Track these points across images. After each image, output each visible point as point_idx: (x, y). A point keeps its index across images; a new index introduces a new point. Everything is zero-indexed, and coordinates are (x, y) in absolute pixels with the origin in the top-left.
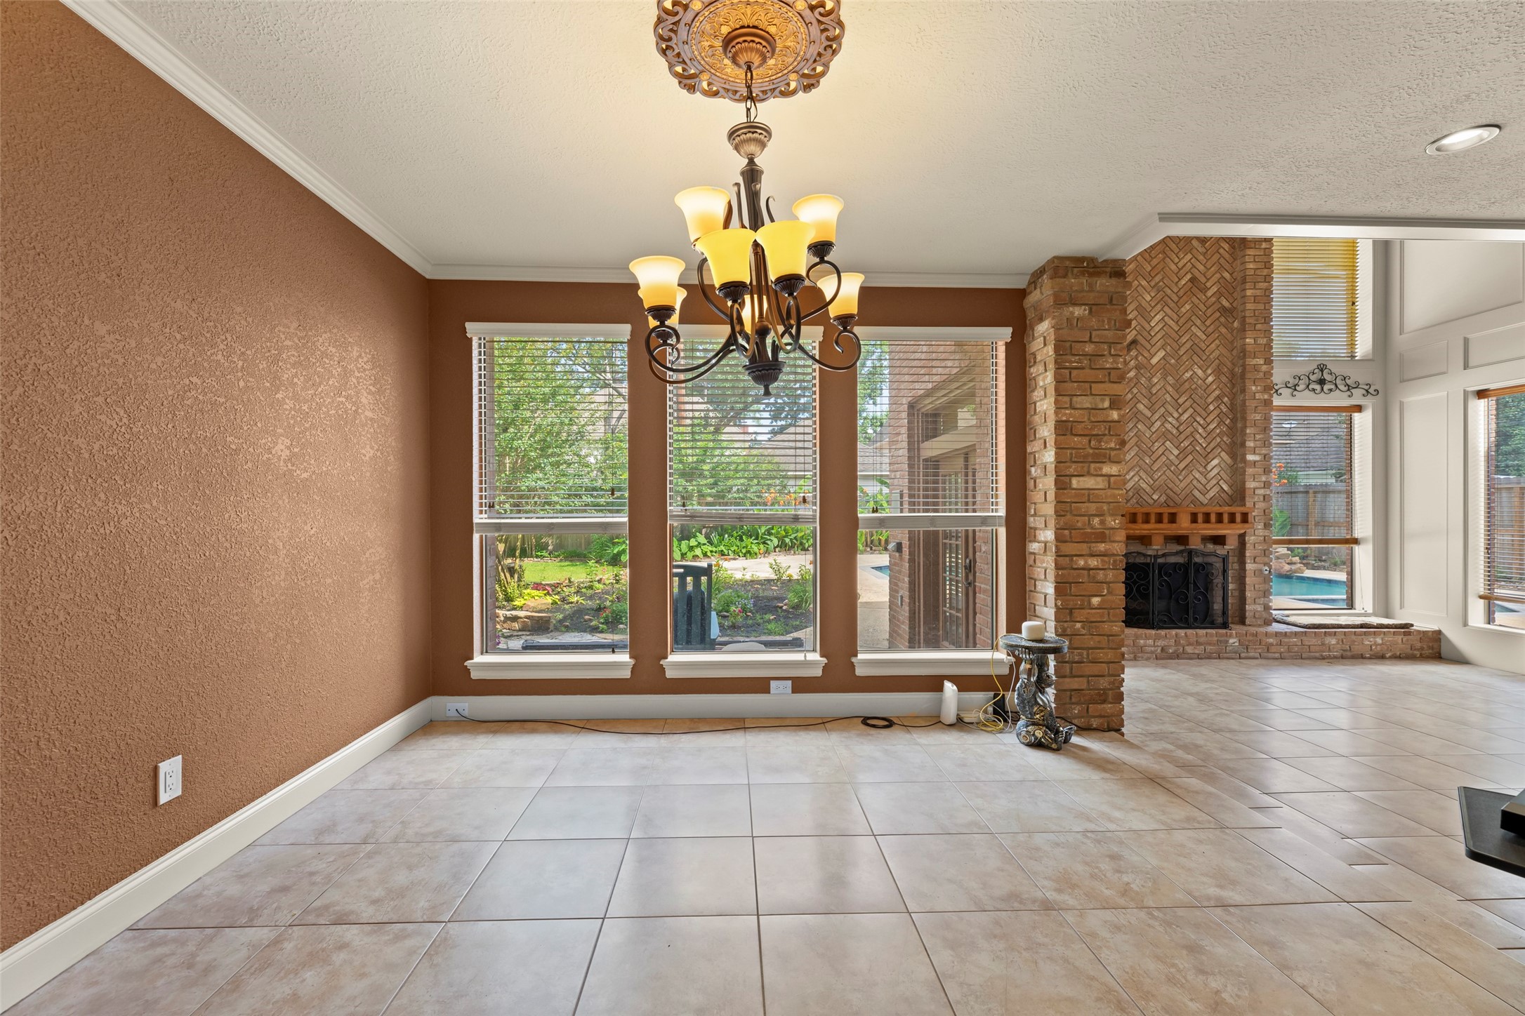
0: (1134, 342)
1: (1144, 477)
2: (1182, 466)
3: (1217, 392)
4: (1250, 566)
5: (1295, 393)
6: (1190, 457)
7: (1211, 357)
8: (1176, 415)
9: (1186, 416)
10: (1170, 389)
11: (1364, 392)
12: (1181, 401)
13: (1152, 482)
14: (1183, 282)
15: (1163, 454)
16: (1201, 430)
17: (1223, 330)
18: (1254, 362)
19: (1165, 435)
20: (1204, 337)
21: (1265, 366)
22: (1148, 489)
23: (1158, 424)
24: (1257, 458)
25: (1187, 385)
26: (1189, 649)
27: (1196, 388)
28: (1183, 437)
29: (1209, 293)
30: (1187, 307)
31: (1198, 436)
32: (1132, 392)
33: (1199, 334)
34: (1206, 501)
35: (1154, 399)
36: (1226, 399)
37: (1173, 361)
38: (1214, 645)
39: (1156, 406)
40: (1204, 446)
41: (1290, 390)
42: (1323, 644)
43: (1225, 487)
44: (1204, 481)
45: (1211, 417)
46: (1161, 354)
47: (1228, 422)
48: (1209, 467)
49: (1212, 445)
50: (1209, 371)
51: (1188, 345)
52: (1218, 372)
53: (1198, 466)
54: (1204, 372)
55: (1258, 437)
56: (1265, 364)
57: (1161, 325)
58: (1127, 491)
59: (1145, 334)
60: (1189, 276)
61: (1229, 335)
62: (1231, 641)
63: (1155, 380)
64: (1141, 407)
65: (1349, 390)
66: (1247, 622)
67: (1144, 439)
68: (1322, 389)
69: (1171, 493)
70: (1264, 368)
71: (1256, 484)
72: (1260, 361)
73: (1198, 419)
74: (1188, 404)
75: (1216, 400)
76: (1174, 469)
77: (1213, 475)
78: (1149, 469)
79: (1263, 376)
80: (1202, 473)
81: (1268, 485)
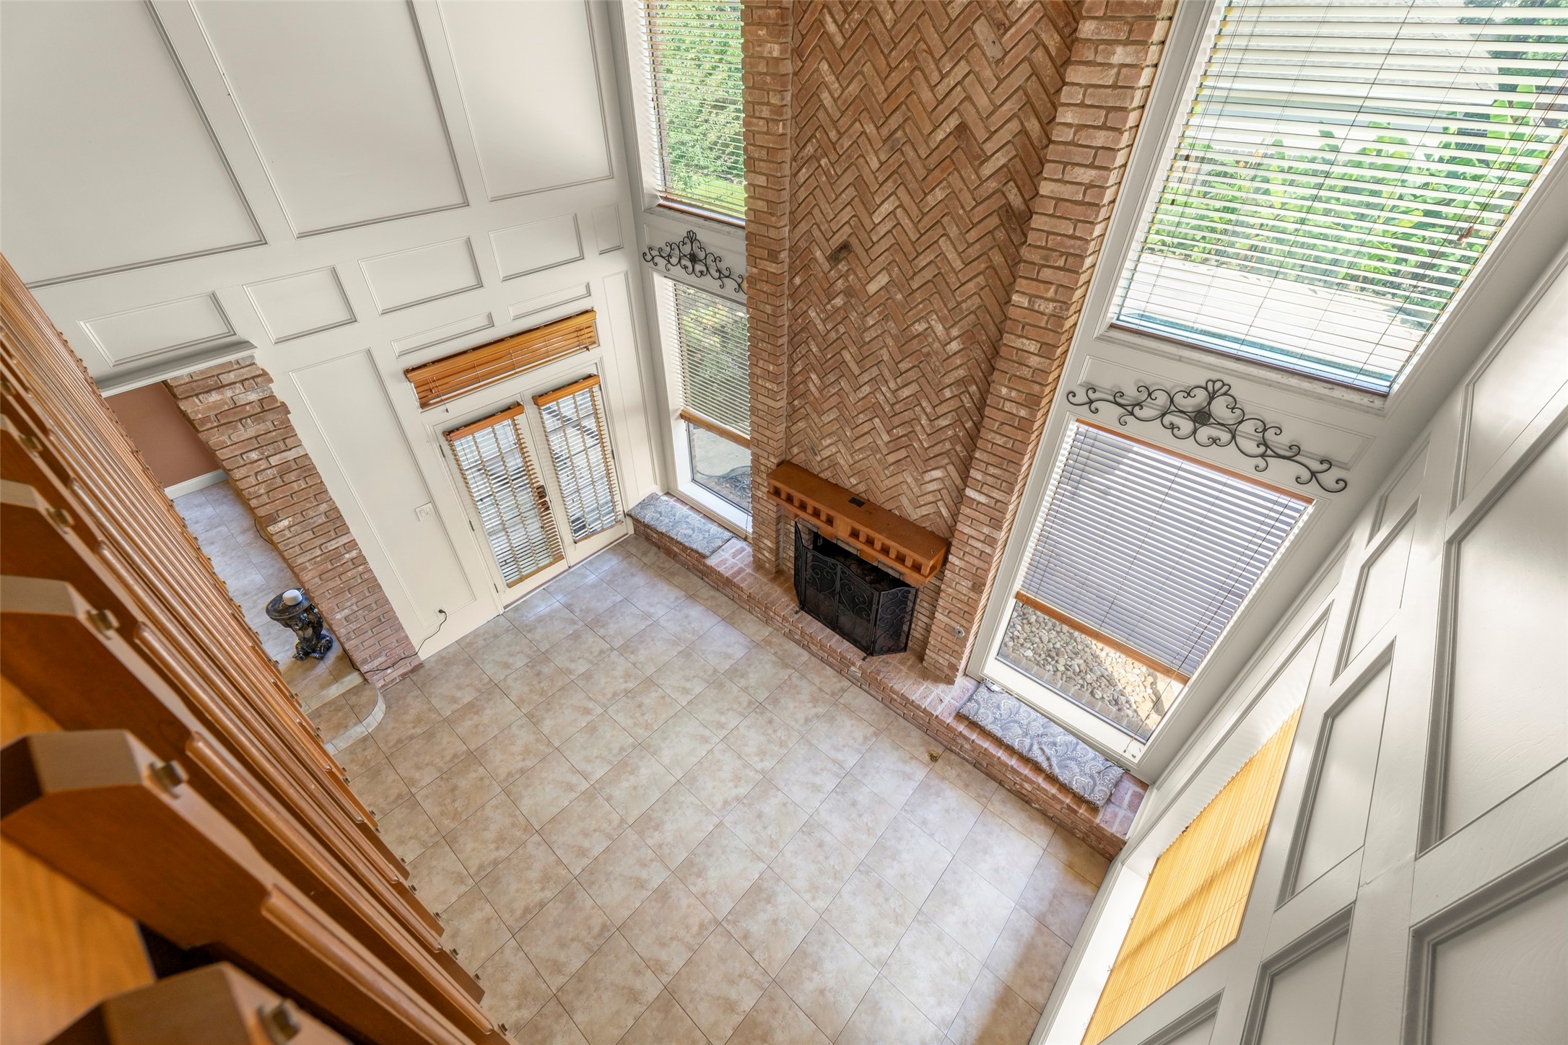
0: (845, 247)
1: (843, 451)
2: (891, 458)
3: (962, 372)
4: (940, 616)
5: (1130, 419)
6: (903, 453)
7: (964, 306)
8: (892, 385)
9: (906, 392)
10: (890, 342)
11: (1306, 475)
12: (903, 366)
13: (851, 461)
14: (940, 135)
15: (869, 432)
16: (924, 421)
17: (997, 258)
18: (1019, 343)
19: (875, 410)
20: (958, 264)
21: (1042, 356)
22: (846, 468)
23: (866, 389)
24: (982, 499)
25: (915, 345)
27: (929, 354)
28: (897, 420)
29: (987, 170)
30: (939, 194)
31: (918, 428)
32: (837, 331)
33: (951, 255)
34: (916, 517)
35: (865, 351)
36: (974, 387)
37: (899, 296)
38: (836, 660)
39: (868, 363)
40: (926, 445)
41: (1121, 410)
43: (945, 512)
44: (916, 490)
45: (942, 409)
46: (883, 279)
47: (969, 425)
48: (928, 477)
49: (937, 449)
50: (955, 332)
51: (928, 274)
52: (968, 337)
53: (912, 467)
54: (947, 330)
55: (990, 469)
56: (1039, 355)
57: (888, 225)
58: (823, 460)
59: (863, 236)
60: (953, 122)
61: (1006, 271)
62: (853, 668)
63: (870, 320)
64: (847, 357)
65: (1263, 456)
67: (847, 402)
68: (1194, 432)
69: (872, 486)
70: (1034, 361)
71: (973, 533)
72: (1033, 347)
73: (924, 404)
74: (913, 375)
75: (958, 382)
76: (880, 458)
77: (931, 489)
78: (849, 445)
79: (1029, 376)
80: (916, 480)
81: (991, 542)
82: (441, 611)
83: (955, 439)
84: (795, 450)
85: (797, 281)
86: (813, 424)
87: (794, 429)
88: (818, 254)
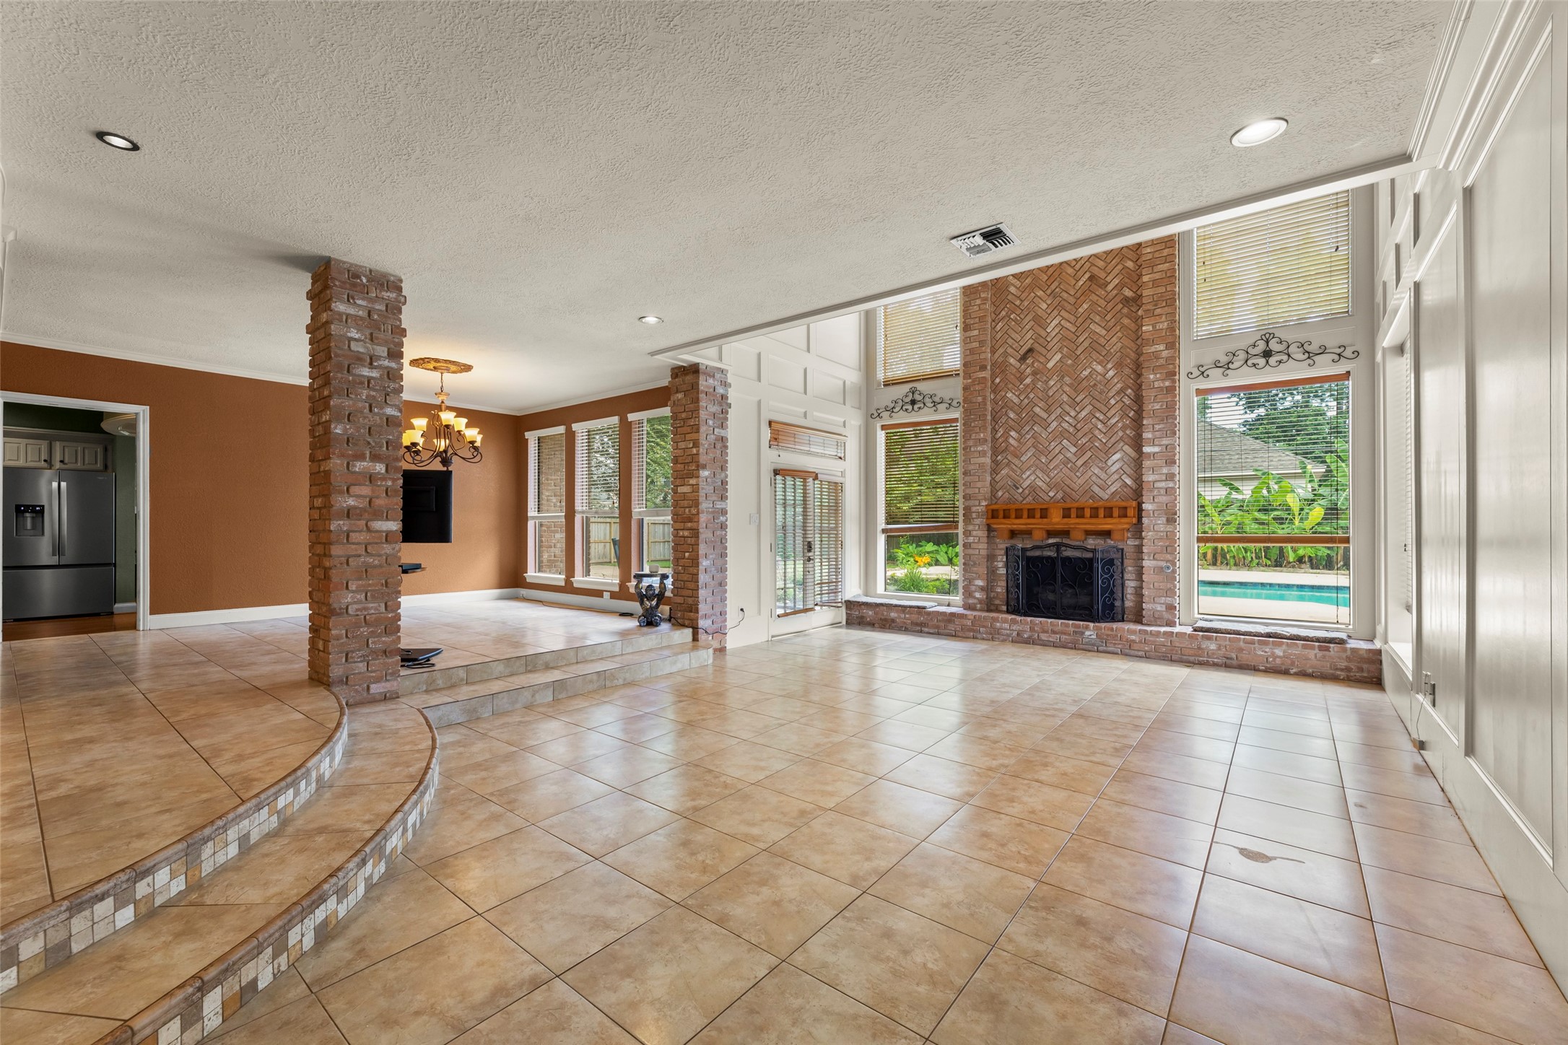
0: (1030, 350)
1: (1040, 476)
2: (1079, 463)
3: (1119, 386)
4: (1147, 563)
5: (1228, 372)
6: (1089, 454)
7: (1112, 350)
8: (1073, 414)
9: (1084, 413)
10: (1067, 389)
11: (1336, 357)
12: (1078, 399)
13: (1048, 480)
14: (1081, 283)
15: (1060, 452)
16: (1100, 426)
17: (1126, 321)
18: (1153, 349)
19: (1063, 434)
20: (1104, 332)
21: (1166, 352)
22: (1044, 487)
23: (1055, 424)
24: (1156, 449)
25: (1085, 383)
26: (1044, 637)
27: (1095, 384)
28: (1080, 435)
29: (1110, 287)
30: (1085, 306)
31: (1097, 432)
32: (1029, 398)
33: (1098, 330)
34: (1107, 497)
35: (1050, 401)
36: (1130, 390)
37: (1070, 362)
38: (1070, 634)
39: (1053, 408)
40: (1104, 441)
41: (1222, 370)
43: (1129, 481)
44: (1103, 476)
45: (1112, 411)
46: (1058, 356)
47: (1132, 414)
48: (1109, 463)
49: (1113, 440)
50: (1109, 366)
51: (1086, 344)
52: (1119, 365)
53: (1097, 461)
54: (1104, 367)
55: (1157, 427)
56: (1166, 349)
57: (1057, 330)
58: (1024, 490)
59: (1041, 341)
60: (1087, 276)
61: (1133, 325)
62: (1087, 633)
63: (1052, 383)
64: (1037, 410)
66: (1145, 621)
67: (1041, 439)
68: (1267, 362)
69: (1068, 490)
70: (1165, 354)
71: (1157, 477)
72: (1162, 347)
73: (1097, 415)
74: (1086, 401)
75: (1118, 393)
76: (1071, 467)
77: (1115, 469)
78: (1045, 468)
79: (1164, 363)
80: (1101, 469)
81: (1171, 477)
82: (742, 610)
83: (1124, 428)
84: (1000, 493)
85: (998, 380)
86: (1014, 467)
87: (998, 478)
88: (1012, 361)
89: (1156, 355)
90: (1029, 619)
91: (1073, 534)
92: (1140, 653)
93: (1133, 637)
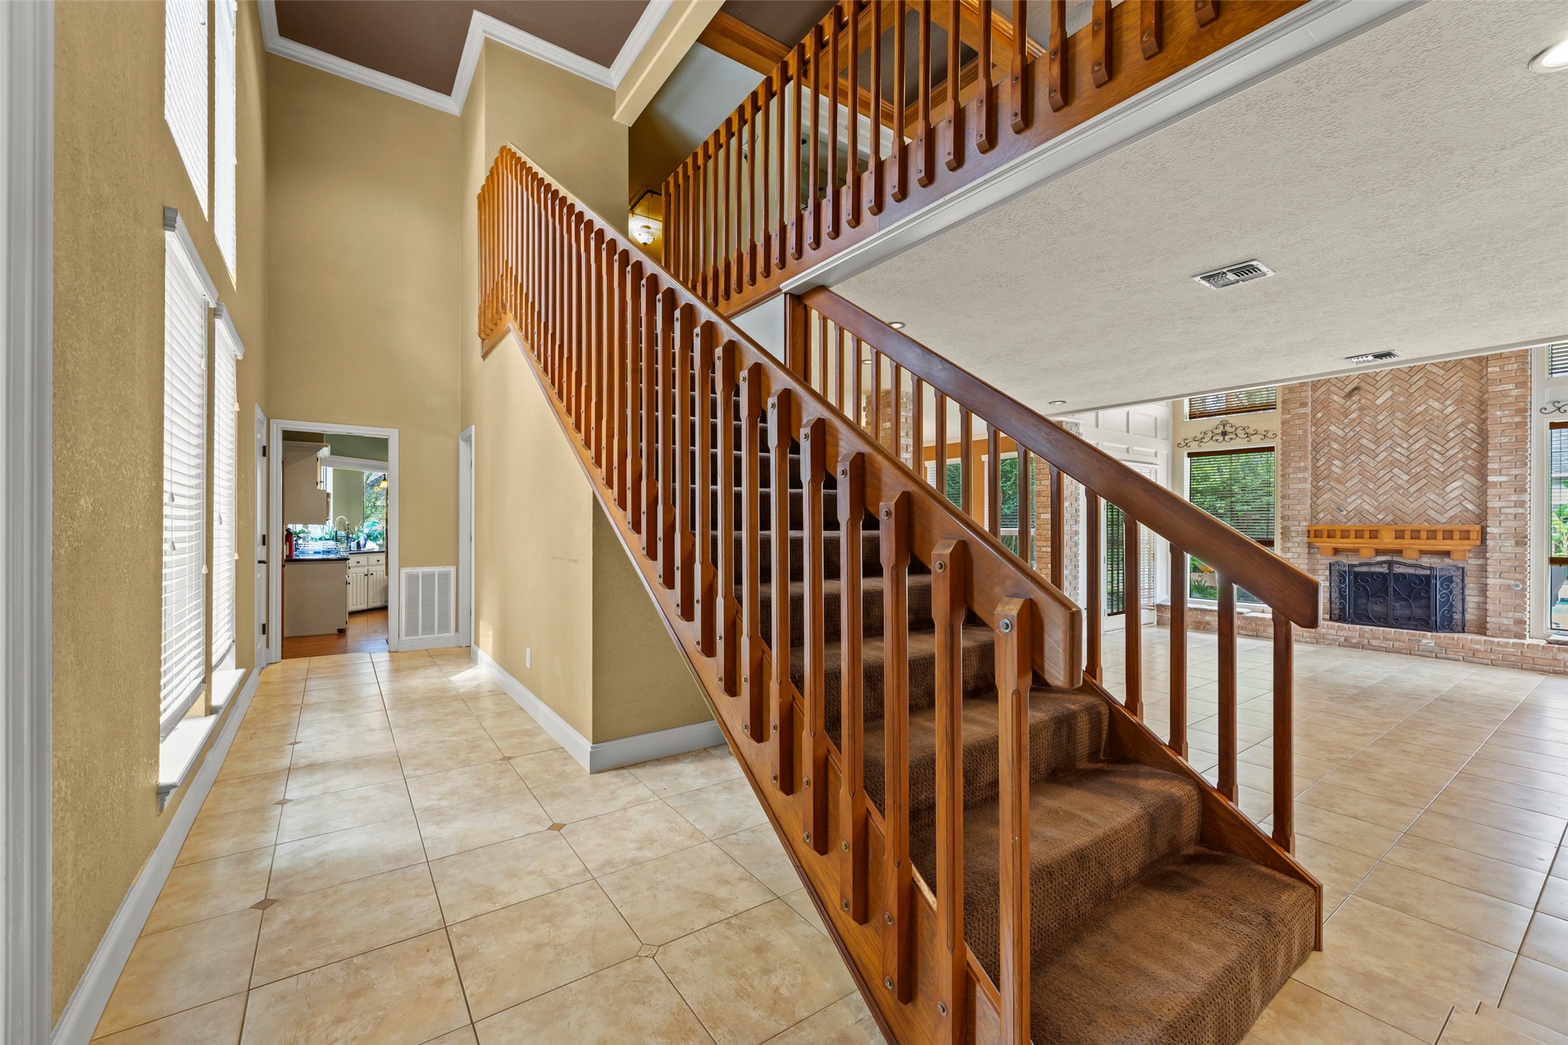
0: (1357, 389)
1: (1368, 500)
2: (1412, 489)
3: (1460, 421)
4: (1492, 581)
6: (1424, 481)
7: (1451, 389)
8: (1406, 445)
9: (1417, 445)
10: (1399, 423)
12: (1411, 433)
13: (1376, 504)
15: (1390, 479)
16: (1437, 456)
17: (1468, 362)
18: (1500, 388)
19: (1394, 463)
20: (1442, 372)
21: (1516, 391)
22: (1372, 510)
23: (1384, 454)
24: (1504, 479)
25: (1419, 418)
26: (1374, 643)
27: (1431, 419)
28: (1413, 464)
31: (1433, 462)
32: (1355, 431)
33: (1435, 370)
34: (1444, 520)
35: (1379, 434)
36: (1472, 425)
37: (1402, 399)
38: (1404, 642)
39: (1382, 440)
40: (1442, 470)
42: (1555, 659)
43: (1470, 507)
44: (1440, 501)
45: (1452, 444)
46: (1389, 394)
47: (1474, 446)
48: (1448, 489)
49: (1452, 469)
50: (1448, 402)
51: (1421, 383)
52: (1459, 402)
53: (1434, 488)
54: (1442, 404)
55: (1504, 459)
56: (1516, 388)
58: (1348, 512)
59: (1369, 380)
61: (1477, 365)
62: (1424, 641)
63: (1381, 417)
64: (1364, 441)
66: (1488, 632)
67: (1368, 468)
69: (1399, 513)
70: (1514, 393)
71: (1504, 504)
72: (1511, 386)
73: (1434, 447)
74: (1421, 434)
75: (1458, 427)
76: (1403, 493)
77: (1454, 496)
78: (1373, 493)
79: (1514, 401)
80: (1439, 495)
81: (1522, 504)
83: (1465, 459)
84: (1321, 515)
85: (1319, 415)
86: (1337, 492)
87: (1319, 502)
88: (1335, 398)
89: (1504, 394)
90: (1358, 627)
91: (1406, 553)
92: (1485, 661)
93: (1477, 647)
